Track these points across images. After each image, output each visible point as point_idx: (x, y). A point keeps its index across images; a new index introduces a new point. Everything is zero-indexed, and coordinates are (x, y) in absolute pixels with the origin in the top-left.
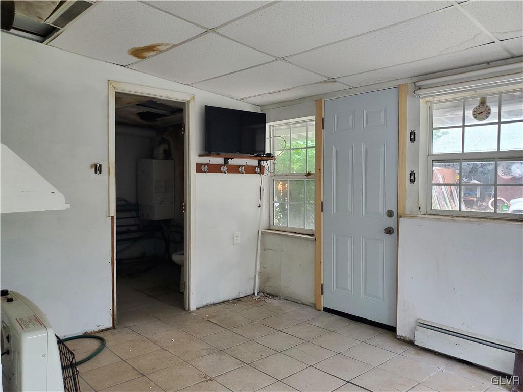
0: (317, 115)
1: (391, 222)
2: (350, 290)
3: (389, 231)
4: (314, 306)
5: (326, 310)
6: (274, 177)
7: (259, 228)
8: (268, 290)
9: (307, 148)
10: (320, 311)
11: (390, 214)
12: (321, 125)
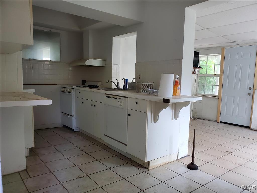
0: (222, 53)
1: (251, 92)
2: (232, 115)
3: (250, 94)
4: (216, 121)
5: (221, 122)
6: (199, 76)
7: (193, 94)
8: (196, 117)
9: (215, 65)
10: (219, 123)
11: (250, 89)
12: (223, 57)
